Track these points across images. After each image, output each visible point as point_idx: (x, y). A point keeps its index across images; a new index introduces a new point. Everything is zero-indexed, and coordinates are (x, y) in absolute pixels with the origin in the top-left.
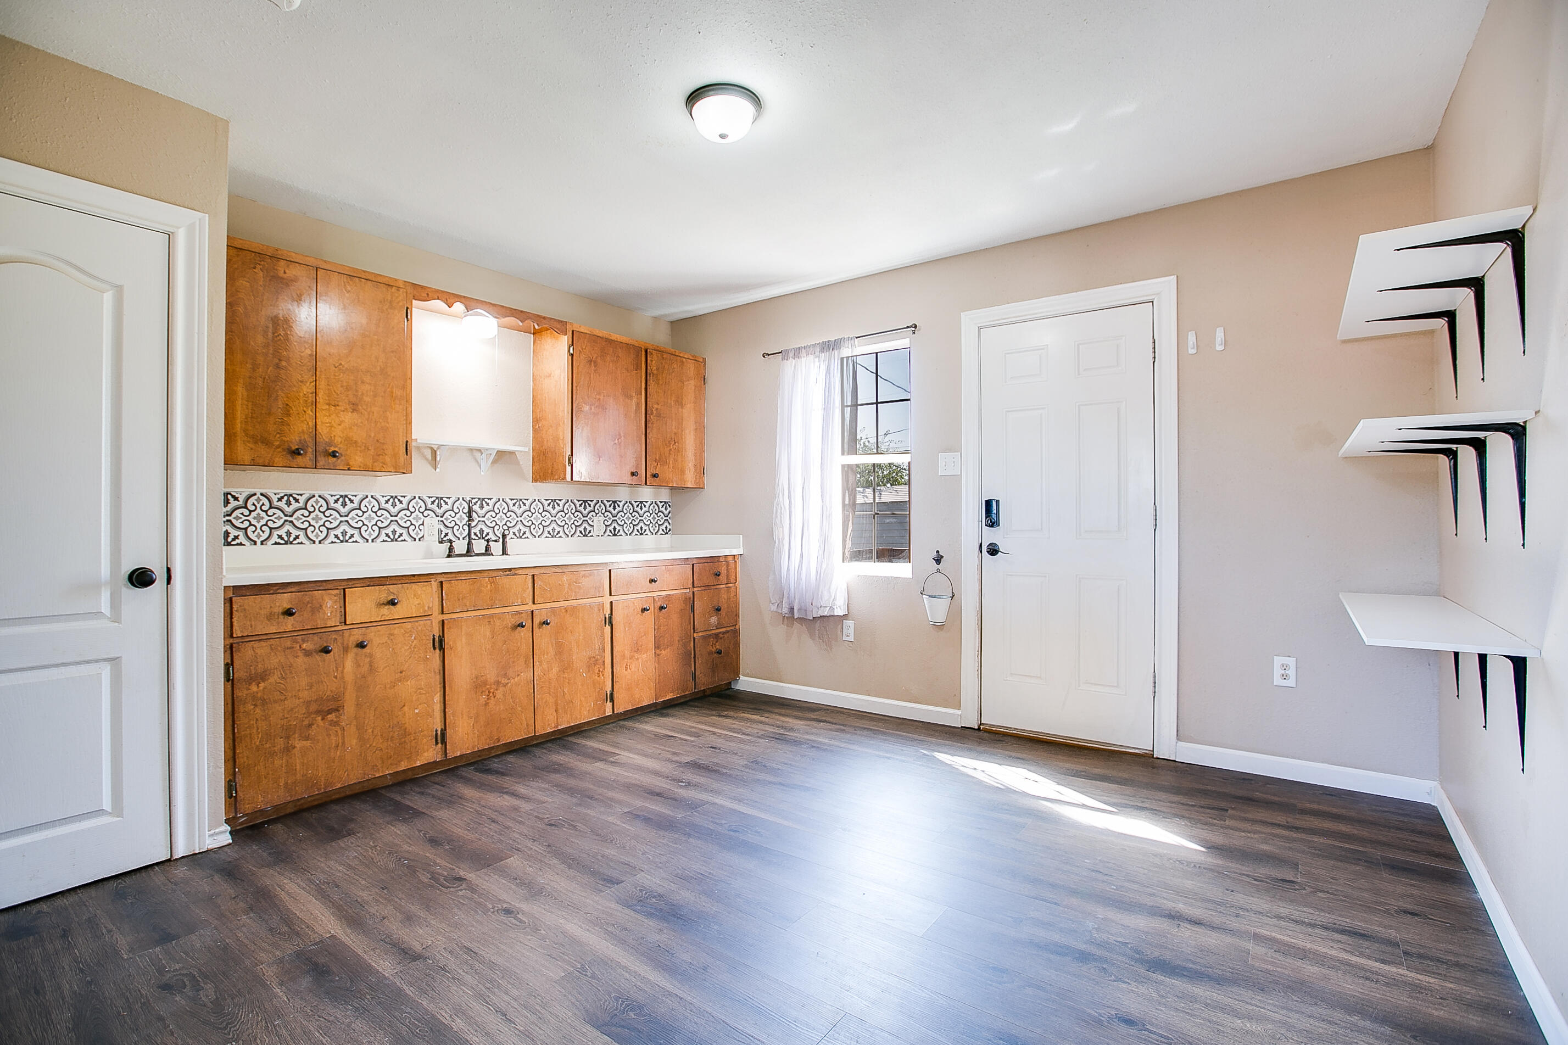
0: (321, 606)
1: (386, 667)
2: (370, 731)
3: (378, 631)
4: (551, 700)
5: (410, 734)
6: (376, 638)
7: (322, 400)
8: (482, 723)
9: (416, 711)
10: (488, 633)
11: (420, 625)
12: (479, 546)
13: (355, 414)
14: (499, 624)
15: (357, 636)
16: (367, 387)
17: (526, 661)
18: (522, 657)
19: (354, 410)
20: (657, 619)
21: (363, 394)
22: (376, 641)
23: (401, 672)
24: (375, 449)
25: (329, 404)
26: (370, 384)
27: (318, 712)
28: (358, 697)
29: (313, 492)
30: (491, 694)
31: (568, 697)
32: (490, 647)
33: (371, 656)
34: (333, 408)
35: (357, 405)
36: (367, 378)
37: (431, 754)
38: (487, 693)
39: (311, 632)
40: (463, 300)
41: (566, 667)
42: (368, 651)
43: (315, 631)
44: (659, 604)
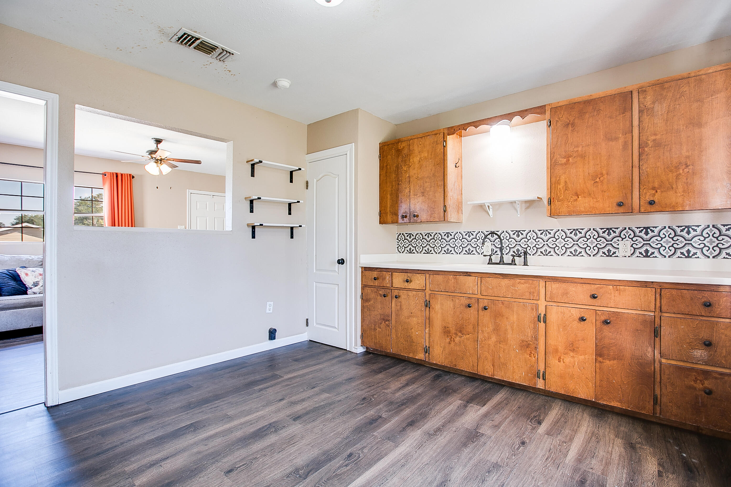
0: (385, 278)
1: (406, 309)
2: (400, 334)
3: (404, 293)
4: (490, 358)
5: (414, 342)
6: (403, 294)
7: (412, 194)
8: (447, 352)
9: (417, 333)
10: (452, 305)
11: (420, 294)
12: (508, 258)
13: (423, 197)
14: (458, 302)
15: (396, 293)
16: (428, 184)
17: (473, 328)
18: (471, 325)
19: (423, 195)
20: (598, 331)
21: (426, 187)
22: (403, 297)
23: (411, 313)
24: (431, 211)
25: (414, 195)
26: (428, 182)
27: (383, 319)
28: (396, 319)
29: (436, 232)
30: (452, 339)
31: (502, 360)
32: (452, 313)
33: (401, 302)
34: (415, 196)
35: (424, 193)
36: (428, 180)
37: (421, 356)
38: (450, 337)
39: (381, 287)
40: (472, 124)
41: (503, 340)
42: (400, 300)
43: (384, 288)
44: (603, 318)
